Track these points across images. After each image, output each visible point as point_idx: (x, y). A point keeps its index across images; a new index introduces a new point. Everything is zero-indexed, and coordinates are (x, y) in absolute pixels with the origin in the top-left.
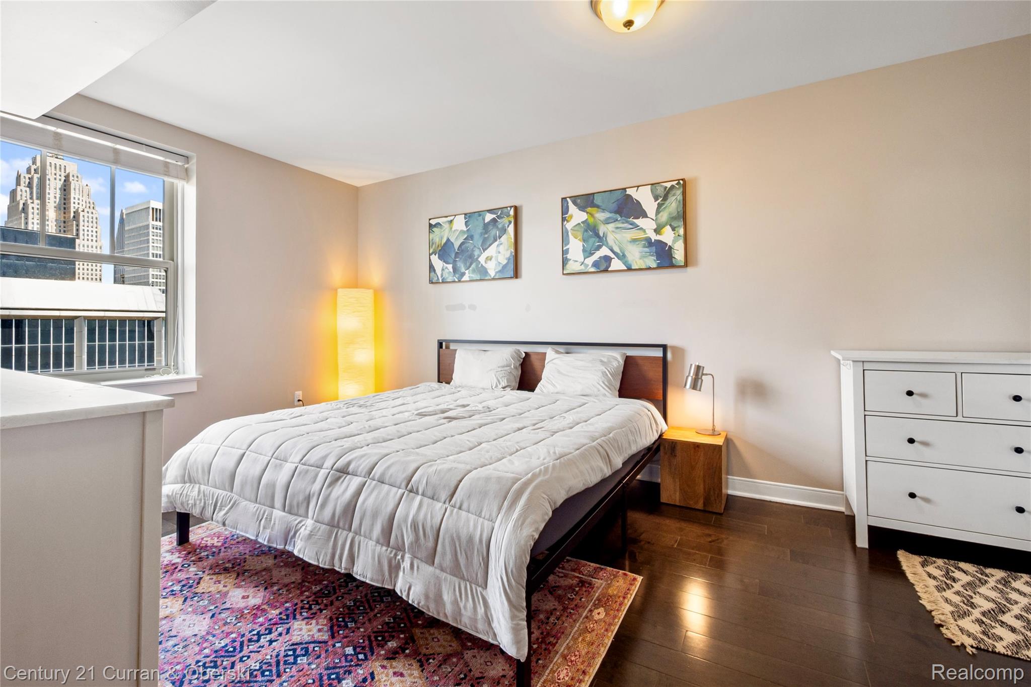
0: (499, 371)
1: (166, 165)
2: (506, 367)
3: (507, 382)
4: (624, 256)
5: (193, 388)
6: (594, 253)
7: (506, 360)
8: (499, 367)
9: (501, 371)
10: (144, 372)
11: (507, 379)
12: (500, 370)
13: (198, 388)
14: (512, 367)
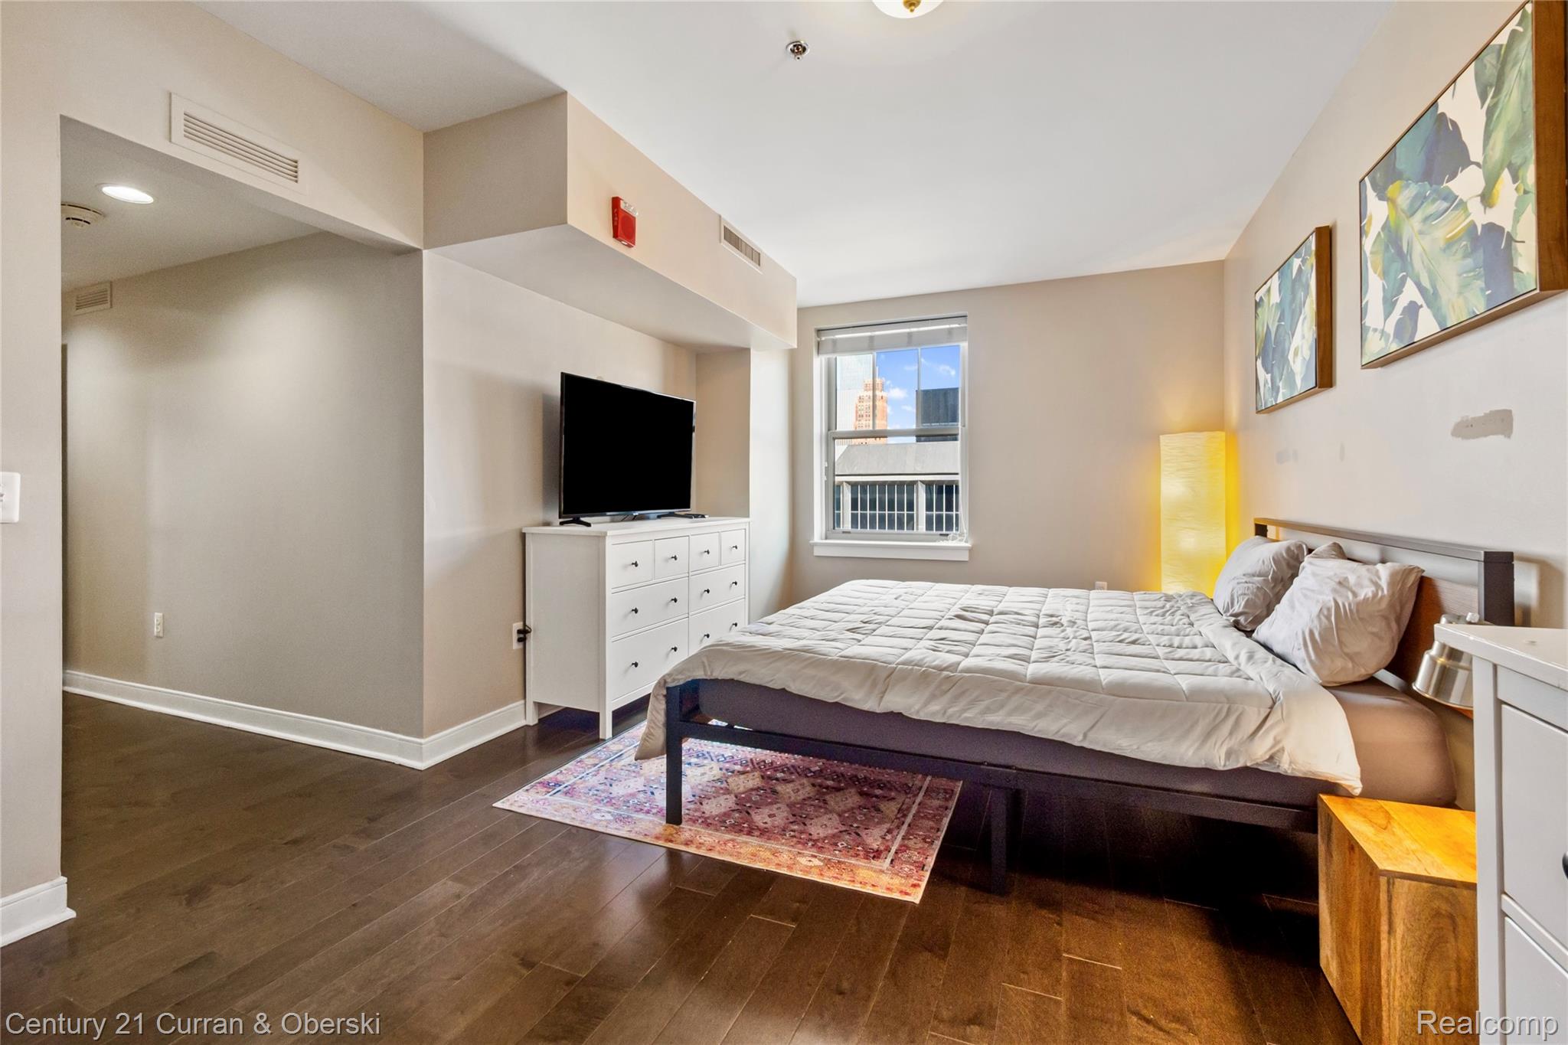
0: (1242, 583)
1: (950, 331)
2: (1258, 576)
3: (1246, 606)
4: (1436, 293)
5: (965, 557)
6: (1397, 300)
7: (1263, 562)
8: (1244, 575)
9: (1246, 582)
10: (939, 536)
11: (1248, 600)
12: (1244, 581)
13: (970, 557)
14: (1270, 577)
